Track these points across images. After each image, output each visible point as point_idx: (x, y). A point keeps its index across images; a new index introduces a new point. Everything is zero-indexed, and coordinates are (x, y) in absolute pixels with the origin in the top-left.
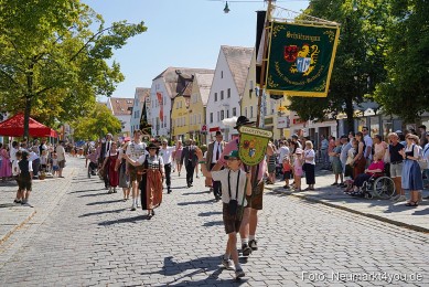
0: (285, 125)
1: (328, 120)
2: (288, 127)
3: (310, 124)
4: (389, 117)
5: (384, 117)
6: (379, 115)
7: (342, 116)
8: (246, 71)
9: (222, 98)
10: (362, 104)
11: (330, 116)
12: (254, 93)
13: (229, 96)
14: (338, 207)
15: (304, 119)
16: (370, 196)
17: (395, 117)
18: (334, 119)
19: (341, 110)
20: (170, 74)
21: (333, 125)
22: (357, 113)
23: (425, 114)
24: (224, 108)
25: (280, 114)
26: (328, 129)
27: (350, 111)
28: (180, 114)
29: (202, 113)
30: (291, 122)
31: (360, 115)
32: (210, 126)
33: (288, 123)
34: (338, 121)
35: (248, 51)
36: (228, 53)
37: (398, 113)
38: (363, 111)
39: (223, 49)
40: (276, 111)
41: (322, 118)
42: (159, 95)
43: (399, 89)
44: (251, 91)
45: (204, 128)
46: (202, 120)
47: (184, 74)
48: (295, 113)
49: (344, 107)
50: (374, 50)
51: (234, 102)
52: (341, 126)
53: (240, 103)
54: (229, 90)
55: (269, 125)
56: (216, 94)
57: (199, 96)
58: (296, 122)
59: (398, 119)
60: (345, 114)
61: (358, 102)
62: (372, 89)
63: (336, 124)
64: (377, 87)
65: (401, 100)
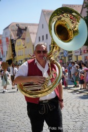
0: (79, 54)
2: (81, 55)
9: (43, 39)
13: (47, 38)
20: (13, 26)
28: (20, 49)
29: (32, 48)
30: (83, 52)
33: (81, 52)
36: (46, 14)
39: (43, 11)
47: (21, 27)
54: (47, 35)
55: (70, 54)
56: (39, 38)
57: (30, 39)
58: (86, 51)
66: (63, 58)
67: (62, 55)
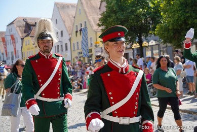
1: (127, 49)
4: (165, 45)
5: (162, 45)
6: (158, 45)
7: (136, 46)
8: (73, 19)
10: (148, 38)
11: (128, 46)
12: (79, 33)
13: (62, 35)
17: (169, 45)
18: (131, 48)
19: (135, 42)
20: (19, 21)
21: (130, 52)
22: (145, 43)
24: (59, 44)
25: (96, 46)
26: (127, 54)
27: (140, 42)
28: (28, 49)
31: (147, 45)
33: (102, 52)
34: (133, 49)
35: (73, 6)
36: (60, 7)
37: (170, 42)
38: (148, 42)
39: (56, 4)
40: (94, 44)
42: (12, 36)
43: (170, 28)
44: (77, 32)
47: (29, 22)
49: (137, 40)
50: (154, 4)
51: (66, 40)
52: (135, 52)
53: (70, 40)
54: (62, 32)
55: (90, 54)
59: (171, 46)
60: (138, 44)
61: (146, 37)
62: (154, 28)
63: (132, 51)
64: (158, 27)
65: (172, 34)
66: (82, 59)
67: (81, 55)
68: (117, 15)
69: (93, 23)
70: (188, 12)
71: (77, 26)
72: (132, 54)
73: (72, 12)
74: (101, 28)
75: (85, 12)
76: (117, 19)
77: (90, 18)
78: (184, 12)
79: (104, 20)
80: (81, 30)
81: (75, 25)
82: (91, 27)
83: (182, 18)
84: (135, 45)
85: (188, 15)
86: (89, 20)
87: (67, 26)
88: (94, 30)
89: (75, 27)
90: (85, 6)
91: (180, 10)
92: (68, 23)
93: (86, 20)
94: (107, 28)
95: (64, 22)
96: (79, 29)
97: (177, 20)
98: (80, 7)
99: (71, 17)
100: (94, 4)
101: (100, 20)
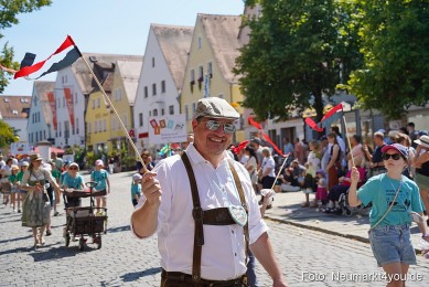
0: (239, 126)
1: (292, 118)
2: (242, 129)
3: (270, 124)
4: (368, 112)
5: (363, 113)
6: (356, 111)
7: (310, 112)
8: (185, 57)
9: (155, 93)
10: (334, 97)
11: (294, 113)
12: (196, 86)
13: (164, 90)
14: (311, 228)
15: (262, 118)
16: (348, 212)
17: (376, 112)
18: (300, 117)
19: (308, 106)
21: (299, 125)
22: (328, 107)
23: (413, 107)
24: (157, 107)
26: (292, 130)
27: (319, 106)
28: (98, 116)
29: (128, 114)
30: (246, 122)
32: (139, 131)
33: (242, 124)
34: (304, 119)
35: (186, 32)
36: (160, 34)
37: (378, 107)
39: (153, 29)
41: (284, 116)
43: (377, 78)
44: (193, 83)
45: (132, 133)
46: (129, 124)
47: (101, 62)
48: (251, 111)
49: (312, 101)
50: (346, 30)
51: (170, 98)
53: (179, 99)
54: (163, 83)
56: (146, 88)
57: (123, 91)
58: (252, 122)
59: (380, 115)
60: (314, 110)
61: (329, 95)
62: (346, 78)
63: (303, 124)
64: (352, 75)
65: (382, 91)
68: (272, 52)
69: (224, 65)
70: (413, 49)
71: (193, 72)
72: (302, 129)
73: (185, 44)
74: (240, 76)
75: (210, 45)
76: (272, 60)
77: (220, 56)
78: (406, 47)
79: (247, 60)
80: (201, 80)
81: (190, 69)
82: (222, 73)
83: (401, 60)
84: (308, 110)
85: (414, 54)
86: (216, 60)
87: (173, 71)
88: (227, 80)
89: (189, 74)
90: (210, 31)
91: (398, 44)
92: (176, 66)
93: (211, 60)
94: (250, 76)
95: (168, 63)
96: (197, 77)
97: (392, 63)
98: (200, 35)
99: (182, 53)
100: (228, 29)
101: (238, 60)
